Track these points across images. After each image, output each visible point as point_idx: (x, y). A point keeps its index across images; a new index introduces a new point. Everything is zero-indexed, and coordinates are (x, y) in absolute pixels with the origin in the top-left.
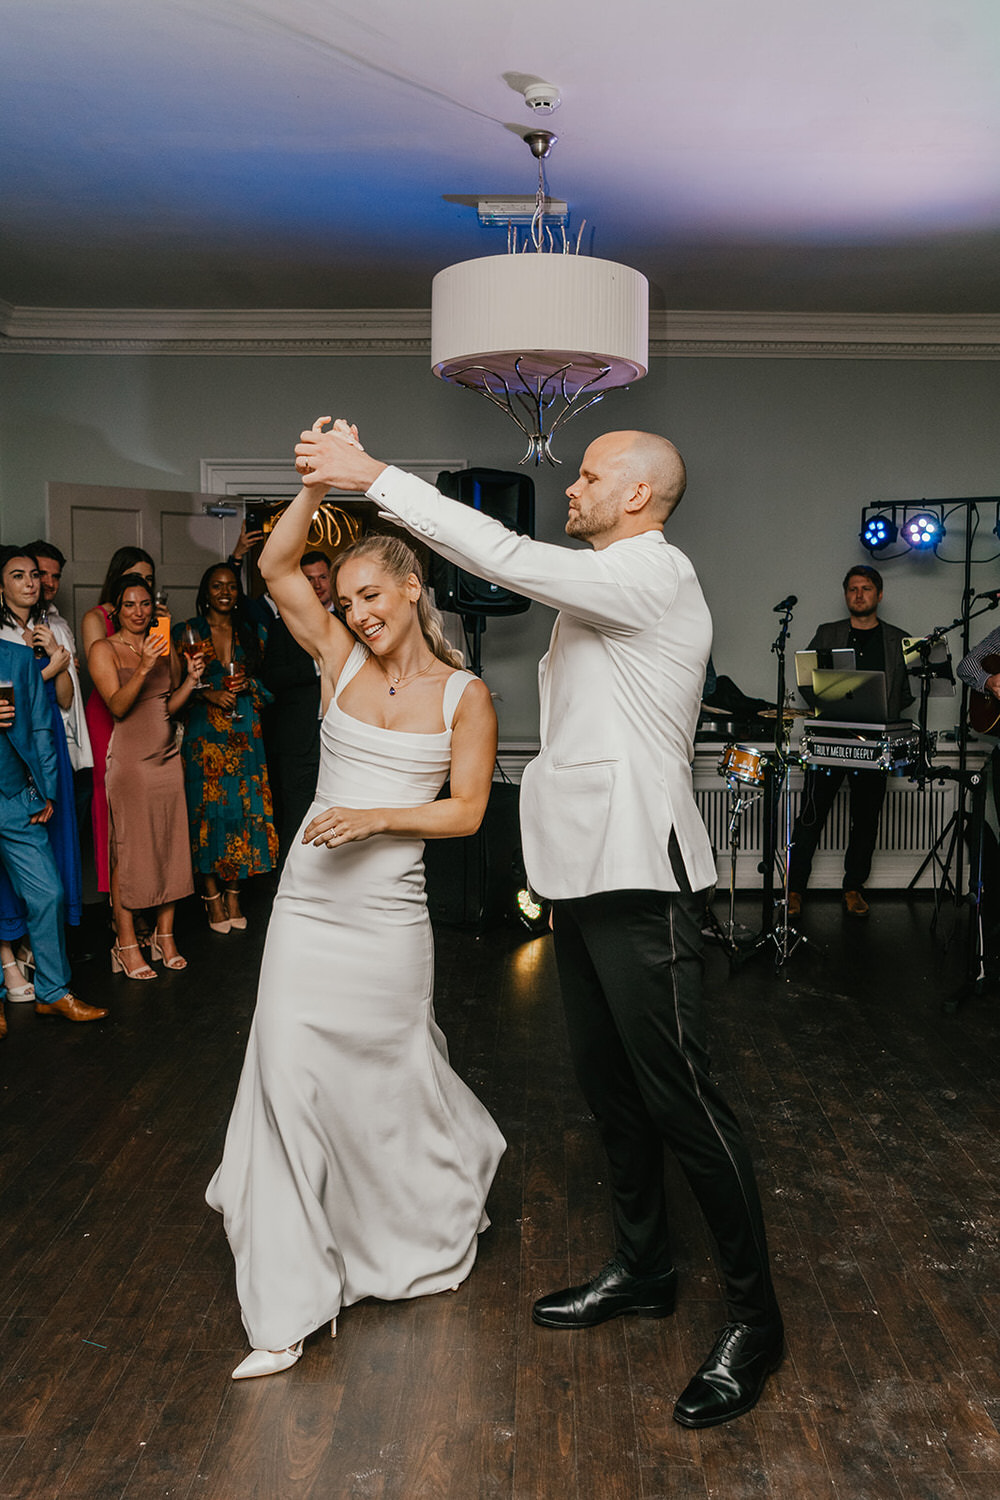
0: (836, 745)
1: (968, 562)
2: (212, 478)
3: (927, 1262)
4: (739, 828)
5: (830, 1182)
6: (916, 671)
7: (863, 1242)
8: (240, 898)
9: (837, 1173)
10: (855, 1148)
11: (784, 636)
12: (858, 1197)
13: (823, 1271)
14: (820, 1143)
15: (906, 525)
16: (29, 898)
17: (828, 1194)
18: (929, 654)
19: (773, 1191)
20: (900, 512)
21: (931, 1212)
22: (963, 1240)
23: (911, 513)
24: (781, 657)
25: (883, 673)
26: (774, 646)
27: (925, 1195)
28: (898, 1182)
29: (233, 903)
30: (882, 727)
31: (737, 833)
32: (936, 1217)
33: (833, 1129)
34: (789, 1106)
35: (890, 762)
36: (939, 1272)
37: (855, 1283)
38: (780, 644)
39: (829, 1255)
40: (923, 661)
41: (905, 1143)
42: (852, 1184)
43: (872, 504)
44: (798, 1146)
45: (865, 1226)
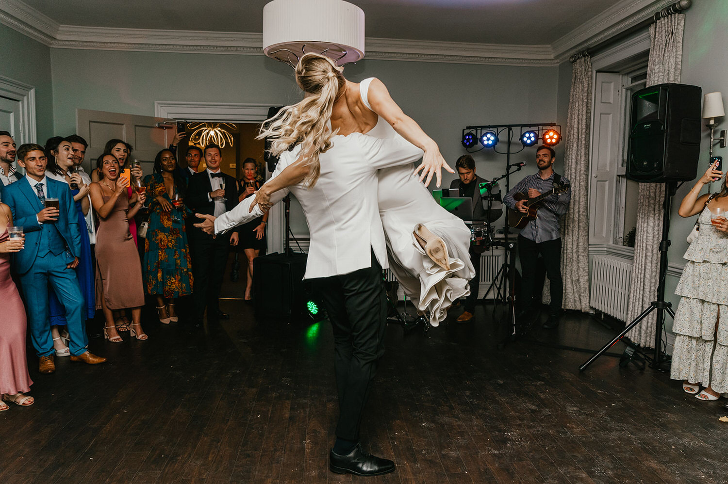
1: (508, 153)
2: (160, 110)
3: (489, 450)
5: (447, 419)
7: (461, 444)
8: (175, 308)
9: (450, 415)
12: (459, 425)
13: (444, 456)
14: (443, 403)
15: (482, 137)
16: (66, 304)
17: (447, 425)
18: (491, 189)
19: (422, 424)
20: (479, 132)
21: (492, 430)
22: (505, 440)
23: (484, 132)
25: (471, 198)
27: (489, 423)
28: (477, 418)
29: (171, 310)
32: (493, 433)
33: (449, 397)
34: (429, 389)
36: (494, 454)
37: (457, 461)
39: (446, 450)
40: (488, 192)
41: (481, 402)
42: (457, 420)
43: (467, 127)
44: (433, 406)
45: (462, 437)
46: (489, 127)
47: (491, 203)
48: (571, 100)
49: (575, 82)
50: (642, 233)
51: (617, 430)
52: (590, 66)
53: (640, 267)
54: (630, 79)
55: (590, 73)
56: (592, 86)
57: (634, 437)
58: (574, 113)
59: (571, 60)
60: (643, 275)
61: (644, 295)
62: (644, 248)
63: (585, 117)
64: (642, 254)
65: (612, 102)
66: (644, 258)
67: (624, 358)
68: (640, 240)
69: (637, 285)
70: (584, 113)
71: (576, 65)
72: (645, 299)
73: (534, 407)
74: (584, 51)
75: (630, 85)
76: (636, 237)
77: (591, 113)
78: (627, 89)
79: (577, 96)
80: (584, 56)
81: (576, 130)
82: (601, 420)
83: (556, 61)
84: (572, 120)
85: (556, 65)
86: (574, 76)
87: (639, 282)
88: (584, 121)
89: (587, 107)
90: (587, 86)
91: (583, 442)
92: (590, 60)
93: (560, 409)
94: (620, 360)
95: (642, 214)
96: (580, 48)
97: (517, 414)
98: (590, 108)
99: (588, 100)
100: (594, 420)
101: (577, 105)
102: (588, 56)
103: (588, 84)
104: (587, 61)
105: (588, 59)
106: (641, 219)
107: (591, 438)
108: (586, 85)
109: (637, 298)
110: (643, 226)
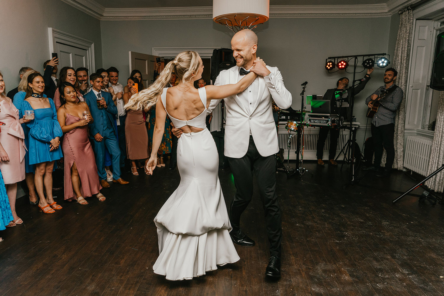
0: (317, 120)
1: (354, 73)
2: (155, 52)
3: (334, 240)
4: (291, 143)
6: (338, 100)
7: (318, 236)
8: (163, 159)
9: (312, 222)
10: (317, 216)
11: (304, 91)
12: (317, 227)
14: (309, 215)
15: (338, 64)
16: (113, 154)
17: (310, 226)
18: (342, 95)
19: (296, 224)
20: (336, 60)
22: (344, 236)
23: (339, 60)
24: (303, 97)
25: (329, 100)
26: (301, 94)
27: (335, 227)
28: (328, 224)
29: (162, 160)
30: (329, 115)
31: (290, 143)
32: (337, 231)
33: (312, 212)
34: (301, 207)
35: (331, 124)
36: (337, 243)
37: (316, 244)
38: (302, 94)
39: (309, 238)
40: (340, 97)
41: (330, 216)
42: (316, 224)
43: (329, 58)
44: (303, 216)
45: (319, 233)
46: (343, 57)
47: (342, 103)
48: (398, 39)
49: (401, 27)
50: (440, 122)
51: (412, 236)
52: (412, 16)
53: (437, 143)
54: (440, 23)
55: (411, 21)
56: (412, 29)
57: (423, 240)
58: (399, 46)
59: (400, 13)
60: (439, 148)
61: (439, 160)
62: (441, 132)
63: (406, 49)
64: (439, 135)
65: (426, 39)
66: (440, 137)
67: (422, 197)
68: (439, 127)
69: (435, 154)
70: (406, 46)
71: (402, 16)
72: (439, 163)
73: (362, 221)
74: (408, 7)
75: (439, 27)
76: (436, 125)
77: (410, 46)
78: (437, 30)
79: (402, 36)
80: (408, 10)
81: (400, 57)
82: (403, 230)
83: (389, 14)
84: (397, 51)
85: (389, 16)
86: (401, 23)
87: (436, 152)
88: (406, 52)
89: (408, 42)
90: (409, 29)
91: (391, 241)
92: (412, 12)
93: (378, 222)
94: (420, 198)
95: (441, 110)
96: (406, 4)
97: (352, 223)
98: (410, 43)
99: (409, 38)
100: (399, 230)
101: (402, 42)
102: (411, 10)
103: (410, 28)
104: (410, 13)
105: (410, 11)
106: (440, 113)
107: (396, 239)
108: (408, 28)
109: (434, 162)
110: (441, 118)
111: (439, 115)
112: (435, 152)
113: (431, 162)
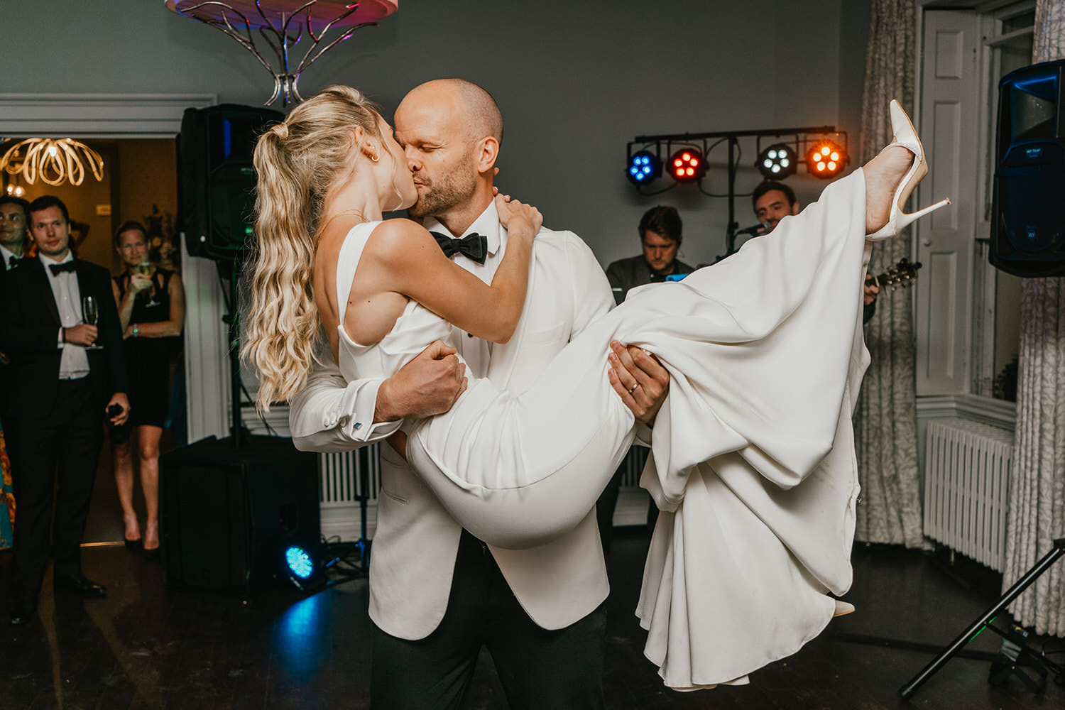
1: (731, 196)
15: (670, 160)
20: (664, 147)
23: (675, 148)
46: (687, 137)
48: (869, 72)
49: (876, 31)
50: (1031, 379)
53: (1029, 455)
54: (999, 23)
55: (909, 12)
56: (914, 42)
58: (875, 100)
60: (1035, 473)
61: (1041, 518)
62: (1037, 414)
64: (1033, 426)
65: (960, 77)
66: (1037, 435)
68: (1028, 395)
69: (1024, 494)
72: (1042, 526)
75: (999, 36)
76: (1020, 387)
78: (993, 47)
79: (883, 64)
86: (875, 17)
87: (1028, 488)
89: (905, 87)
90: (903, 41)
94: (991, 669)
95: (1030, 337)
98: (910, 90)
99: (905, 72)
101: (882, 84)
103: (907, 37)
106: (1027, 347)
108: (901, 39)
109: (1026, 523)
110: (1032, 363)
111: (1027, 353)
112: (1025, 488)
113: (1014, 523)
